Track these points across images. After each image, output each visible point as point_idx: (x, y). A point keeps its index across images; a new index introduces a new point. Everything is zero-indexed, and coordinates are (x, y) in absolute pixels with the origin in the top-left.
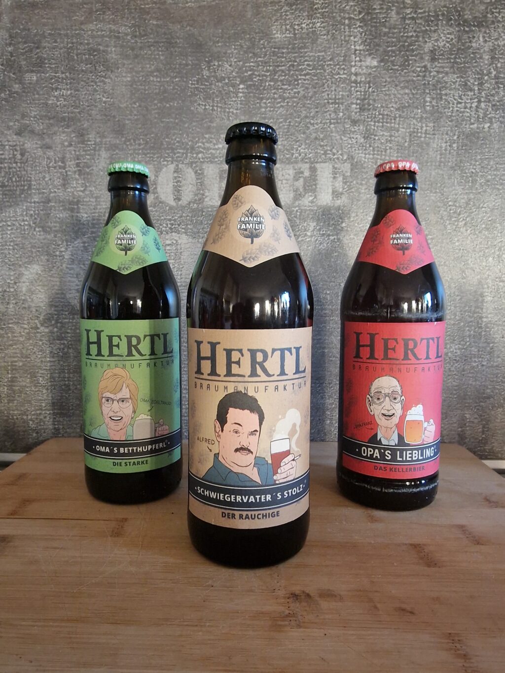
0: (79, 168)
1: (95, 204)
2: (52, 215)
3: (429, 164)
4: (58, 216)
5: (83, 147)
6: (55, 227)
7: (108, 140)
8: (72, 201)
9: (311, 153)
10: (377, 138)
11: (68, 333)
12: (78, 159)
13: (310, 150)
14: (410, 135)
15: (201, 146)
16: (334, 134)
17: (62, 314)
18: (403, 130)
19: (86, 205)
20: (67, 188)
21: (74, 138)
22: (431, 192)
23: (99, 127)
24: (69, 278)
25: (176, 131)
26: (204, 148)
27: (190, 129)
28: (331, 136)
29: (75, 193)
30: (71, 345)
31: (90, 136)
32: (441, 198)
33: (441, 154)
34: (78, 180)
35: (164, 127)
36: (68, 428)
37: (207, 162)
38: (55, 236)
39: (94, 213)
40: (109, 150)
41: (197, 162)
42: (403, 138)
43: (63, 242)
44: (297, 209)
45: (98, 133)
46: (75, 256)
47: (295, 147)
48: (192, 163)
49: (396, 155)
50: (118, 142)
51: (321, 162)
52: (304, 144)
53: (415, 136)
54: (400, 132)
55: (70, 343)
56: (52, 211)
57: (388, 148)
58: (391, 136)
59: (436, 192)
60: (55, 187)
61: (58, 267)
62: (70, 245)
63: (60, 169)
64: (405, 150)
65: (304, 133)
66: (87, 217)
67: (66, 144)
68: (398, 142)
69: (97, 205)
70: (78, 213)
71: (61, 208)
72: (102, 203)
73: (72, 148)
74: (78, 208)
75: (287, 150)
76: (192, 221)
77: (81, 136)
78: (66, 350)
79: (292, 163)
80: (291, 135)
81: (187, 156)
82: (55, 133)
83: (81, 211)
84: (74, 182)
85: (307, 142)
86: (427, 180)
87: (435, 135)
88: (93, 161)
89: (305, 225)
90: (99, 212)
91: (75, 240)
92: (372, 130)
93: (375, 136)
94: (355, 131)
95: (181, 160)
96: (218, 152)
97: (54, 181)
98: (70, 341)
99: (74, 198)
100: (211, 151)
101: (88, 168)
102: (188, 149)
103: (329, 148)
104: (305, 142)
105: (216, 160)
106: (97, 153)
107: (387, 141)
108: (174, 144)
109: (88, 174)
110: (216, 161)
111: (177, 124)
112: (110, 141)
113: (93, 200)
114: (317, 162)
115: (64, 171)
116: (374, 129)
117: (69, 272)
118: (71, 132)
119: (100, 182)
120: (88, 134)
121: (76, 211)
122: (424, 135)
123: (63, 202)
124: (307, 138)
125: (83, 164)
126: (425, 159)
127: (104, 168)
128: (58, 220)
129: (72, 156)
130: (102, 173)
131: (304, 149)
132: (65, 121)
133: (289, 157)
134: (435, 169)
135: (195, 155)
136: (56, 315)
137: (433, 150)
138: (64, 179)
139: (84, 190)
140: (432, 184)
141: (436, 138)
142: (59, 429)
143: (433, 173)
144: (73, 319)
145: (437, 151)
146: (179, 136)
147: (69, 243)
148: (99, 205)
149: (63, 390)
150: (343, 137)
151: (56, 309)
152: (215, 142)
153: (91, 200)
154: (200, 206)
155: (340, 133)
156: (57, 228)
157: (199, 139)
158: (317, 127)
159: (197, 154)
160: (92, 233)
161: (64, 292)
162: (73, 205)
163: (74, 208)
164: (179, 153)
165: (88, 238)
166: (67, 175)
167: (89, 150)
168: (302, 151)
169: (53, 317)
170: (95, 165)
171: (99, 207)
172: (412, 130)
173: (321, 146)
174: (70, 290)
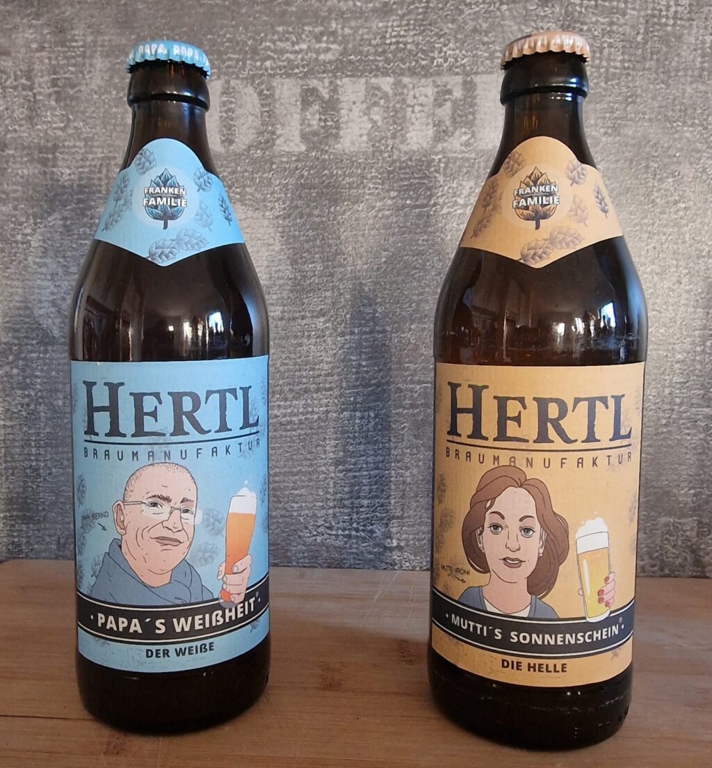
0: (56, 89)
1: (83, 150)
2: (9, 170)
3: (680, 74)
4: (20, 172)
5: (63, 52)
6: (15, 191)
7: (106, 38)
8: (45, 147)
9: (465, 56)
10: (585, 28)
11: (36, 377)
12: (54, 73)
13: (464, 52)
14: (647, 22)
15: (269, 47)
16: (506, 22)
17: (27, 344)
18: (633, 12)
19: (67, 153)
20: (36, 124)
21: (49, 36)
22: (685, 123)
23: (92, 16)
24: (39, 282)
25: (225, 22)
26: (275, 51)
27: (249, 17)
28: (502, 26)
29: (49, 132)
30: (41, 398)
31: (76, 33)
32: (702, 135)
33: (703, 57)
34: (55, 109)
35: (204, 14)
36: (37, 543)
37: (281, 75)
38: (15, 208)
39: (82, 167)
40: (108, 56)
41: (262, 75)
42: (633, 27)
43: (28, 218)
44: (440, 156)
45: (89, 27)
46: (49, 242)
47: (437, 46)
48: (253, 77)
49: (620, 58)
50: (124, 42)
51: (483, 73)
52: (452, 41)
53: (655, 24)
54: (627, 17)
55: (40, 394)
56: (10, 164)
57: (605, 45)
58: (612, 23)
59: (693, 125)
60: (14, 121)
61: (20, 262)
62: (41, 223)
63: (24, 89)
64: (637, 48)
65: (453, 21)
66: (70, 175)
67: (34, 46)
68: (623, 35)
69: (87, 152)
70: (53, 167)
71: (25, 159)
72: (96, 150)
73: (44, 54)
74: (55, 158)
75: (423, 51)
76: (253, 179)
77: (60, 32)
78: (32, 407)
79: (431, 75)
80: (430, 25)
81: (244, 64)
82: (15, 28)
83: (60, 163)
84: (48, 114)
85: (459, 36)
86: (677, 102)
87: (693, 20)
88: (80, 75)
89: (454, 185)
90: (90, 166)
91: (50, 214)
92: (577, 14)
93: (583, 24)
94: (546, 16)
95: (233, 73)
96: (300, 56)
97: (13, 111)
98: (41, 391)
99: (47, 141)
100: (288, 55)
101: (73, 86)
102: (246, 52)
103: (498, 48)
104: (455, 37)
105: (297, 71)
106: (87, 61)
107: (604, 31)
108: (222, 44)
109: (72, 98)
110: (296, 74)
111: (228, 8)
112: (110, 40)
113: (82, 144)
114: (476, 73)
115: (30, 93)
116: (580, 13)
117: (39, 270)
118: (42, 25)
119: (94, 112)
120: (72, 29)
121: (50, 163)
122: (671, 22)
123: (29, 148)
124: (460, 29)
125: (63, 80)
126: (674, 64)
127: (100, 87)
128: (21, 180)
129: (44, 68)
130: (95, 96)
131: (453, 50)
132: (32, 6)
133: (427, 65)
134: (691, 83)
135: (258, 64)
136: (15, 345)
137: (688, 48)
138: (30, 109)
139: (65, 126)
140: (686, 110)
141: (695, 26)
142: (20, 545)
143: (689, 90)
144: (46, 352)
145: (695, 50)
146: (231, 29)
147: (39, 220)
148: (92, 153)
149: (27, 476)
150: (523, 27)
151: (16, 334)
152: (294, 39)
153: (77, 144)
154: (267, 153)
155: (518, 21)
156: (18, 194)
157: (266, 35)
158: (478, 9)
159: (263, 60)
160: (79, 201)
161: (30, 305)
162: (46, 154)
163: (48, 159)
164: (230, 59)
165: (71, 210)
166: (35, 102)
167: (73, 57)
168: (449, 52)
169: (10, 350)
170: (84, 82)
171: (90, 156)
172: (650, 12)
173: (484, 44)
174: (40, 302)
